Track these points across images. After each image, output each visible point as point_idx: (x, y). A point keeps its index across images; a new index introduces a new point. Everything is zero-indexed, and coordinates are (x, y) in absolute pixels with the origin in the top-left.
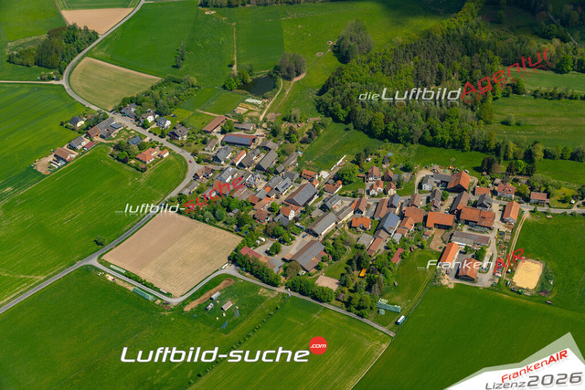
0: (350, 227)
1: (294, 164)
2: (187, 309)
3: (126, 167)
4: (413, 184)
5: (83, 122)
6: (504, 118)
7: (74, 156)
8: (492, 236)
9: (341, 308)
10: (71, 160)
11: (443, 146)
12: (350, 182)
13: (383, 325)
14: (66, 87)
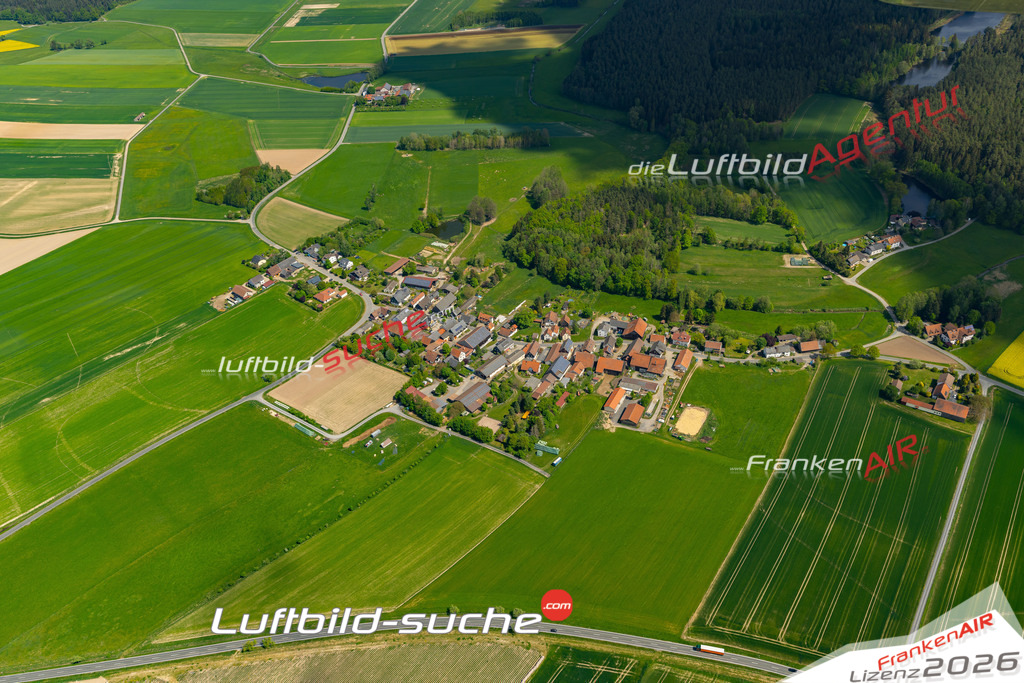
0: (520, 370)
1: (472, 308)
2: (346, 445)
3: (302, 306)
4: (590, 331)
5: (264, 261)
6: (690, 268)
7: (251, 294)
8: (661, 383)
9: (500, 448)
10: (248, 297)
11: (625, 293)
12: (526, 327)
13: (539, 465)
14: (252, 226)
